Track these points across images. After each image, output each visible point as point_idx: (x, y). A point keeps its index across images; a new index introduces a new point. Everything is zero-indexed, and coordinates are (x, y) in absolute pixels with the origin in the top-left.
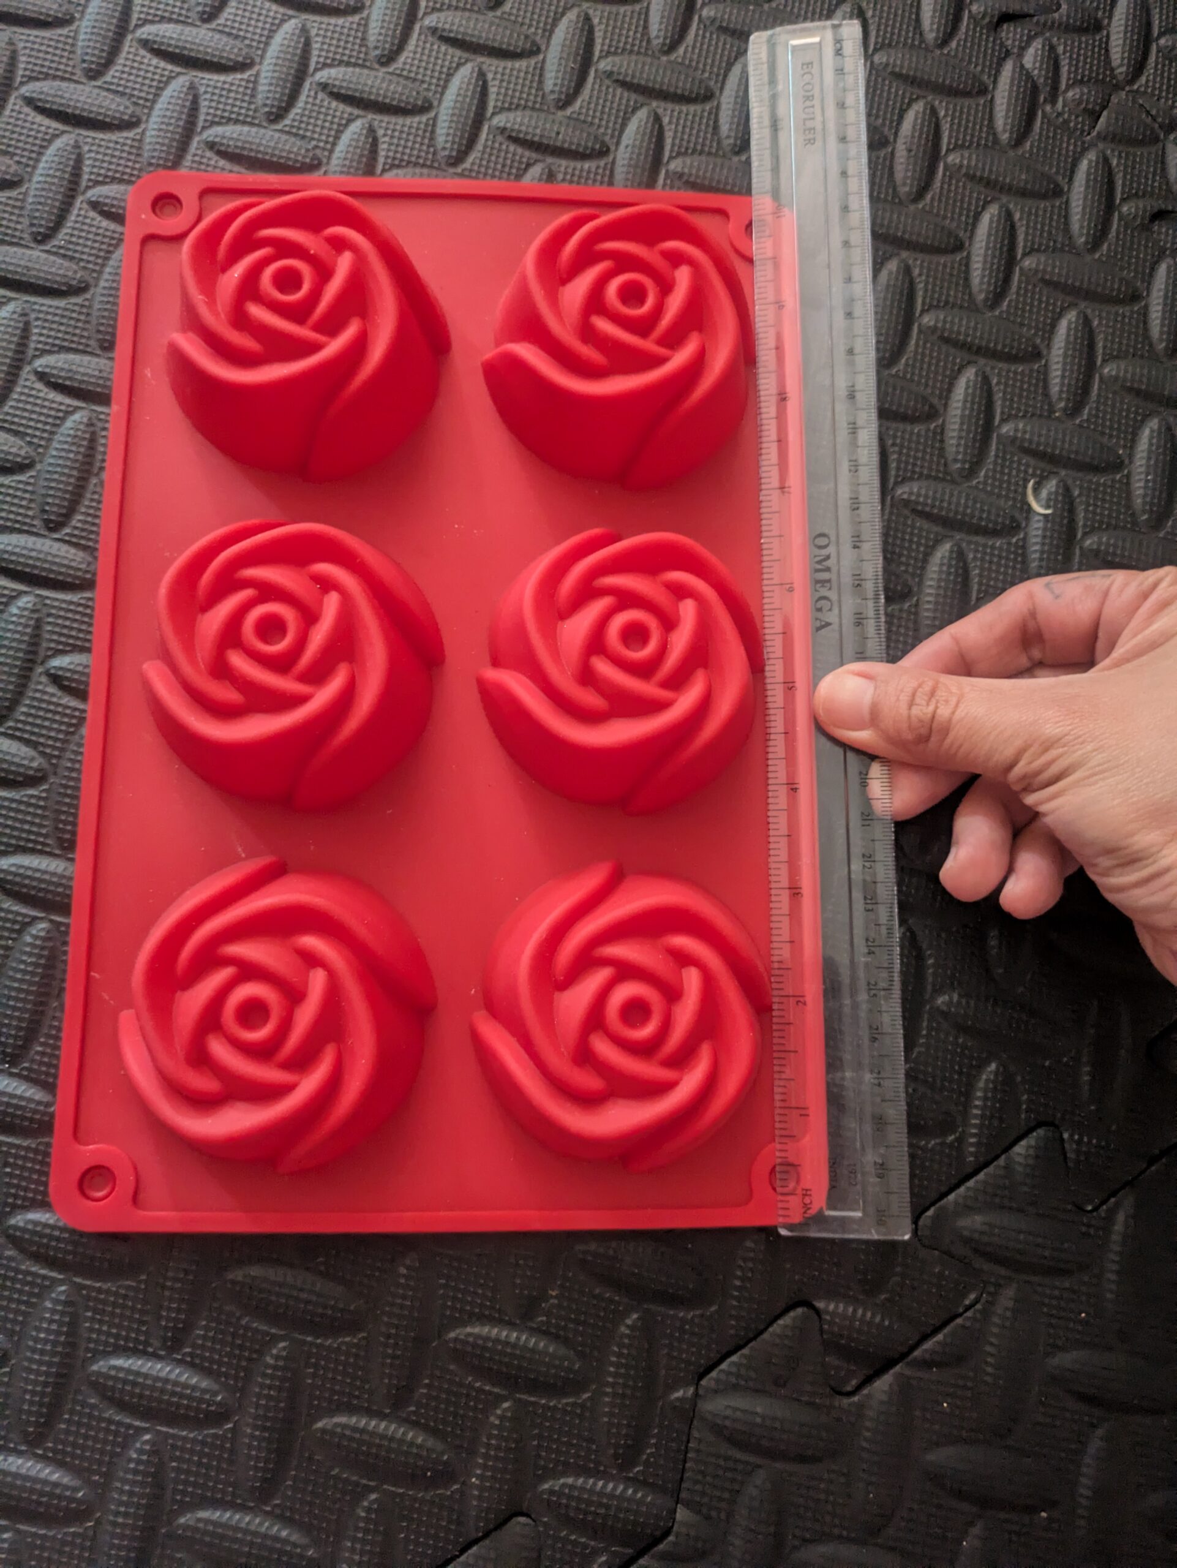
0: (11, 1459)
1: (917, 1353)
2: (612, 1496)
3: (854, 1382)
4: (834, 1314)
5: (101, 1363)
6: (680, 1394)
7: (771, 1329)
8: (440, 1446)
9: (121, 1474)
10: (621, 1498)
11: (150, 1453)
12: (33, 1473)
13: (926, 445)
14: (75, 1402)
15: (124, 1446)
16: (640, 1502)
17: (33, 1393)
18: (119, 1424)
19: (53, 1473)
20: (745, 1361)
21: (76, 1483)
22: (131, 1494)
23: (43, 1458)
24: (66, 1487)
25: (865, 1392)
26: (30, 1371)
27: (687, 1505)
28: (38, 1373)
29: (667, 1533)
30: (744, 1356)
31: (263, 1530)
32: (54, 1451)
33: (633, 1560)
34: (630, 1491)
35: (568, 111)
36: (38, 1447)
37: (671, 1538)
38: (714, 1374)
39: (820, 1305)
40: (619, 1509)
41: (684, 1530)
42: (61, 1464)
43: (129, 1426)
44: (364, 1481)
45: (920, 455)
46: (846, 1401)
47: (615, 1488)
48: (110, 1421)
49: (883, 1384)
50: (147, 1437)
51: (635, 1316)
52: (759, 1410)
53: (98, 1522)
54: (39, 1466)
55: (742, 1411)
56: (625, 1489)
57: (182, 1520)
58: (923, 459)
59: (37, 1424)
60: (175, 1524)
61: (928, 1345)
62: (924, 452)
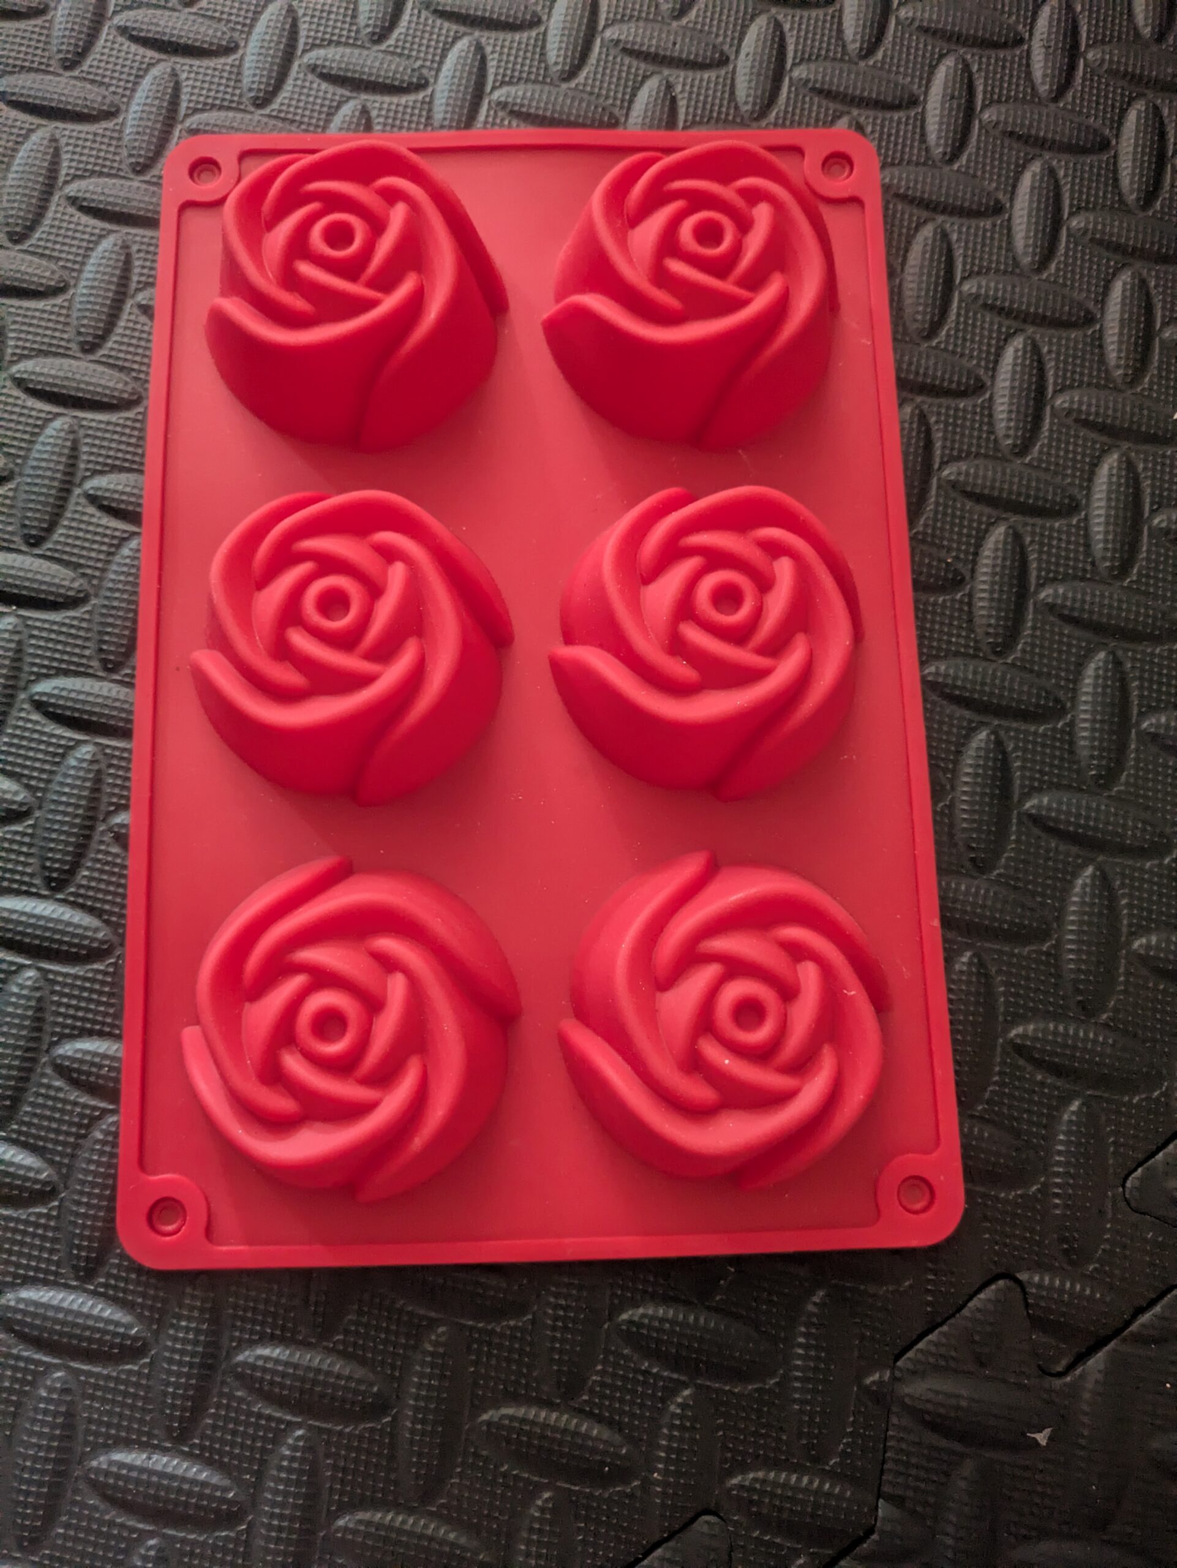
0: (155, 1457)
1: (1134, 1327)
2: (806, 1490)
3: (1064, 1362)
4: (1040, 1286)
5: (247, 1353)
6: (876, 1377)
7: (970, 1304)
8: (617, 1438)
9: (275, 1473)
10: (818, 1492)
11: (304, 1450)
12: (180, 1472)
13: (1084, 351)
14: (221, 1395)
15: (275, 1441)
16: (840, 1497)
17: (177, 1386)
18: (269, 1418)
19: (200, 1471)
20: (944, 1340)
21: (227, 1482)
22: (286, 1494)
23: (189, 1456)
24: (216, 1487)
25: (1078, 1372)
26: (171, 1361)
27: (890, 1498)
28: (180, 1363)
29: (870, 1531)
30: (944, 1334)
31: (429, 1532)
32: (202, 1448)
33: (835, 1560)
34: (827, 1486)
35: (684, 21)
36: (184, 1443)
37: (875, 1537)
38: (910, 1354)
39: (1023, 1276)
40: (816, 1506)
41: (888, 1528)
42: (209, 1463)
43: (280, 1421)
44: (536, 1479)
45: (1078, 362)
46: (1057, 1383)
47: (811, 1482)
48: (259, 1416)
49: (1097, 1362)
50: (300, 1432)
51: (821, 1293)
52: (964, 1393)
53: (250, 1525)
54: (185, 1465)
55: (946, 1394)
56: (822, 1484)
57: (341, 1523)
58: (1082, 366)
59: (181, 1420)
60: (333, 1528)
61: (1145, 1318)
62: (1084, 359)
